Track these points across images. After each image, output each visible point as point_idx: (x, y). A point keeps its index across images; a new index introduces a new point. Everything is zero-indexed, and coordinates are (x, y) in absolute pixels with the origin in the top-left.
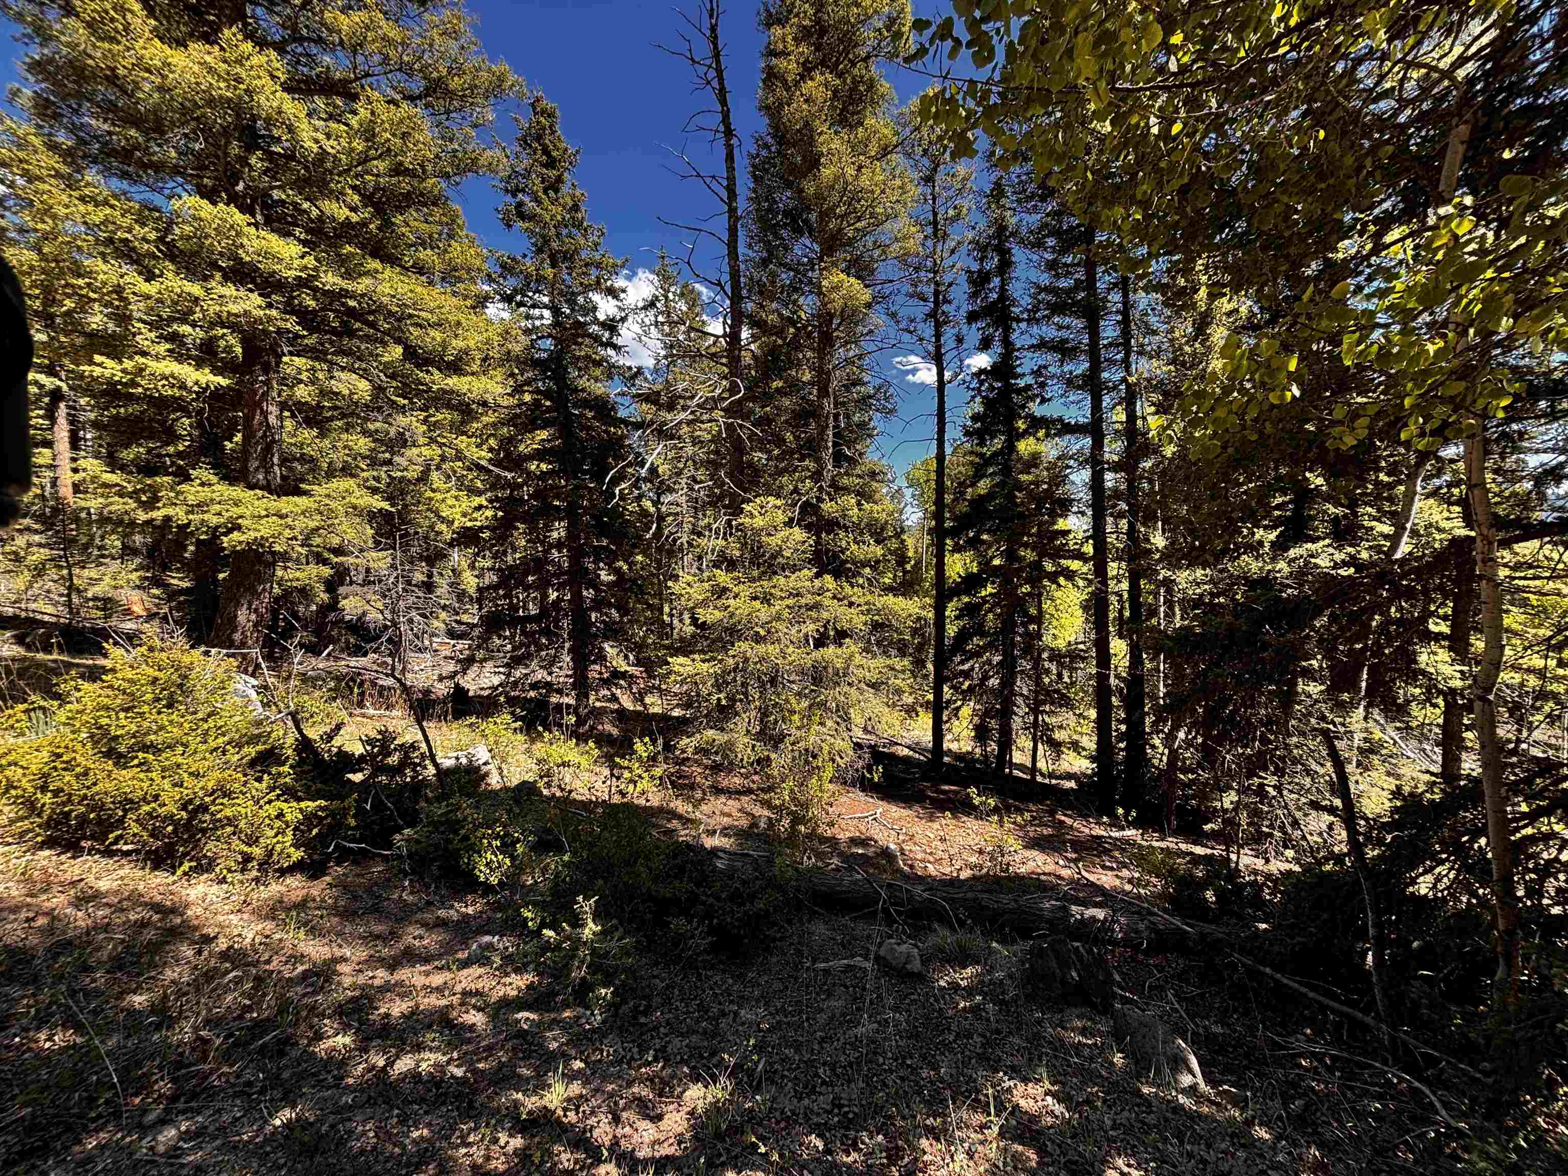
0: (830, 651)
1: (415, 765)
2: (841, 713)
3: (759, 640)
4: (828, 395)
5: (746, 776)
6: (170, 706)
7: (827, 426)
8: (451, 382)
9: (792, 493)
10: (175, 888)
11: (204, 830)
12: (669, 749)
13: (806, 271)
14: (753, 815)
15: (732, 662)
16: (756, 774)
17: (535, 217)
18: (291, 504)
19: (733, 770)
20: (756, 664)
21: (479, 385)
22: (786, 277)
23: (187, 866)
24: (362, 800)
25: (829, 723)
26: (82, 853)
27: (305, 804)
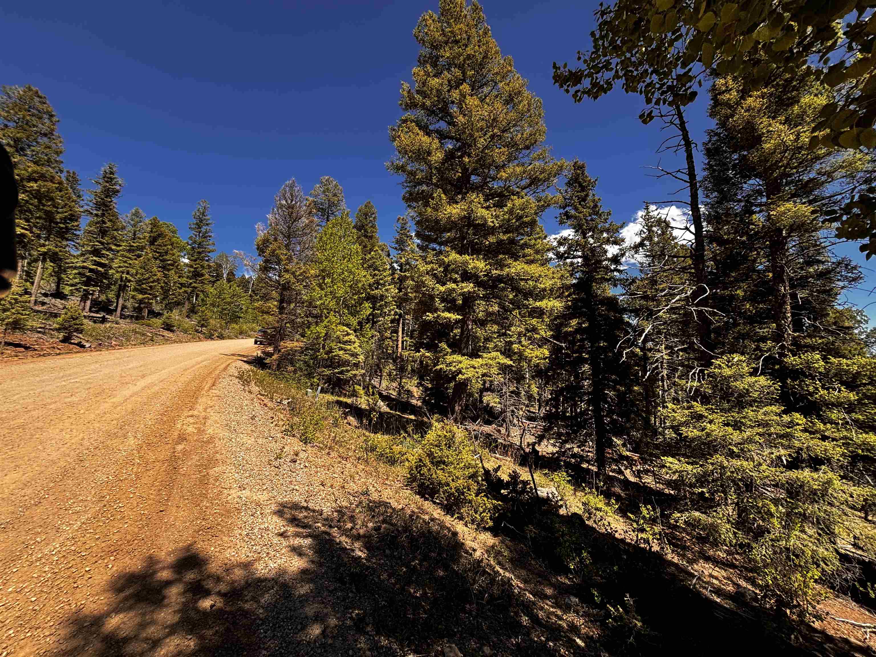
0: (805, 474)
1: (528, 492)
2: (823, 526)
3: (732, 455)
4: (783, 282)
5: (729, 553)
6: (449, 447)
7: (785, 302)
8: (538, 304)
9: (755, 350)
10: (453, 523)
11: (462, 502)
12: (665, 517)
13: (756, 199)
14: (738, 586)
15: (711, 467)
16: (738, 553)
17: (576, 218)
18: (477, 362)
19: (717, 546)
20: (732, 472)
21: (550, 304)
22: (738, 208)
23: (456, 516)
24: (513, 506)
25: (810, 532)
26: (426, 499)
27: (494, 502)
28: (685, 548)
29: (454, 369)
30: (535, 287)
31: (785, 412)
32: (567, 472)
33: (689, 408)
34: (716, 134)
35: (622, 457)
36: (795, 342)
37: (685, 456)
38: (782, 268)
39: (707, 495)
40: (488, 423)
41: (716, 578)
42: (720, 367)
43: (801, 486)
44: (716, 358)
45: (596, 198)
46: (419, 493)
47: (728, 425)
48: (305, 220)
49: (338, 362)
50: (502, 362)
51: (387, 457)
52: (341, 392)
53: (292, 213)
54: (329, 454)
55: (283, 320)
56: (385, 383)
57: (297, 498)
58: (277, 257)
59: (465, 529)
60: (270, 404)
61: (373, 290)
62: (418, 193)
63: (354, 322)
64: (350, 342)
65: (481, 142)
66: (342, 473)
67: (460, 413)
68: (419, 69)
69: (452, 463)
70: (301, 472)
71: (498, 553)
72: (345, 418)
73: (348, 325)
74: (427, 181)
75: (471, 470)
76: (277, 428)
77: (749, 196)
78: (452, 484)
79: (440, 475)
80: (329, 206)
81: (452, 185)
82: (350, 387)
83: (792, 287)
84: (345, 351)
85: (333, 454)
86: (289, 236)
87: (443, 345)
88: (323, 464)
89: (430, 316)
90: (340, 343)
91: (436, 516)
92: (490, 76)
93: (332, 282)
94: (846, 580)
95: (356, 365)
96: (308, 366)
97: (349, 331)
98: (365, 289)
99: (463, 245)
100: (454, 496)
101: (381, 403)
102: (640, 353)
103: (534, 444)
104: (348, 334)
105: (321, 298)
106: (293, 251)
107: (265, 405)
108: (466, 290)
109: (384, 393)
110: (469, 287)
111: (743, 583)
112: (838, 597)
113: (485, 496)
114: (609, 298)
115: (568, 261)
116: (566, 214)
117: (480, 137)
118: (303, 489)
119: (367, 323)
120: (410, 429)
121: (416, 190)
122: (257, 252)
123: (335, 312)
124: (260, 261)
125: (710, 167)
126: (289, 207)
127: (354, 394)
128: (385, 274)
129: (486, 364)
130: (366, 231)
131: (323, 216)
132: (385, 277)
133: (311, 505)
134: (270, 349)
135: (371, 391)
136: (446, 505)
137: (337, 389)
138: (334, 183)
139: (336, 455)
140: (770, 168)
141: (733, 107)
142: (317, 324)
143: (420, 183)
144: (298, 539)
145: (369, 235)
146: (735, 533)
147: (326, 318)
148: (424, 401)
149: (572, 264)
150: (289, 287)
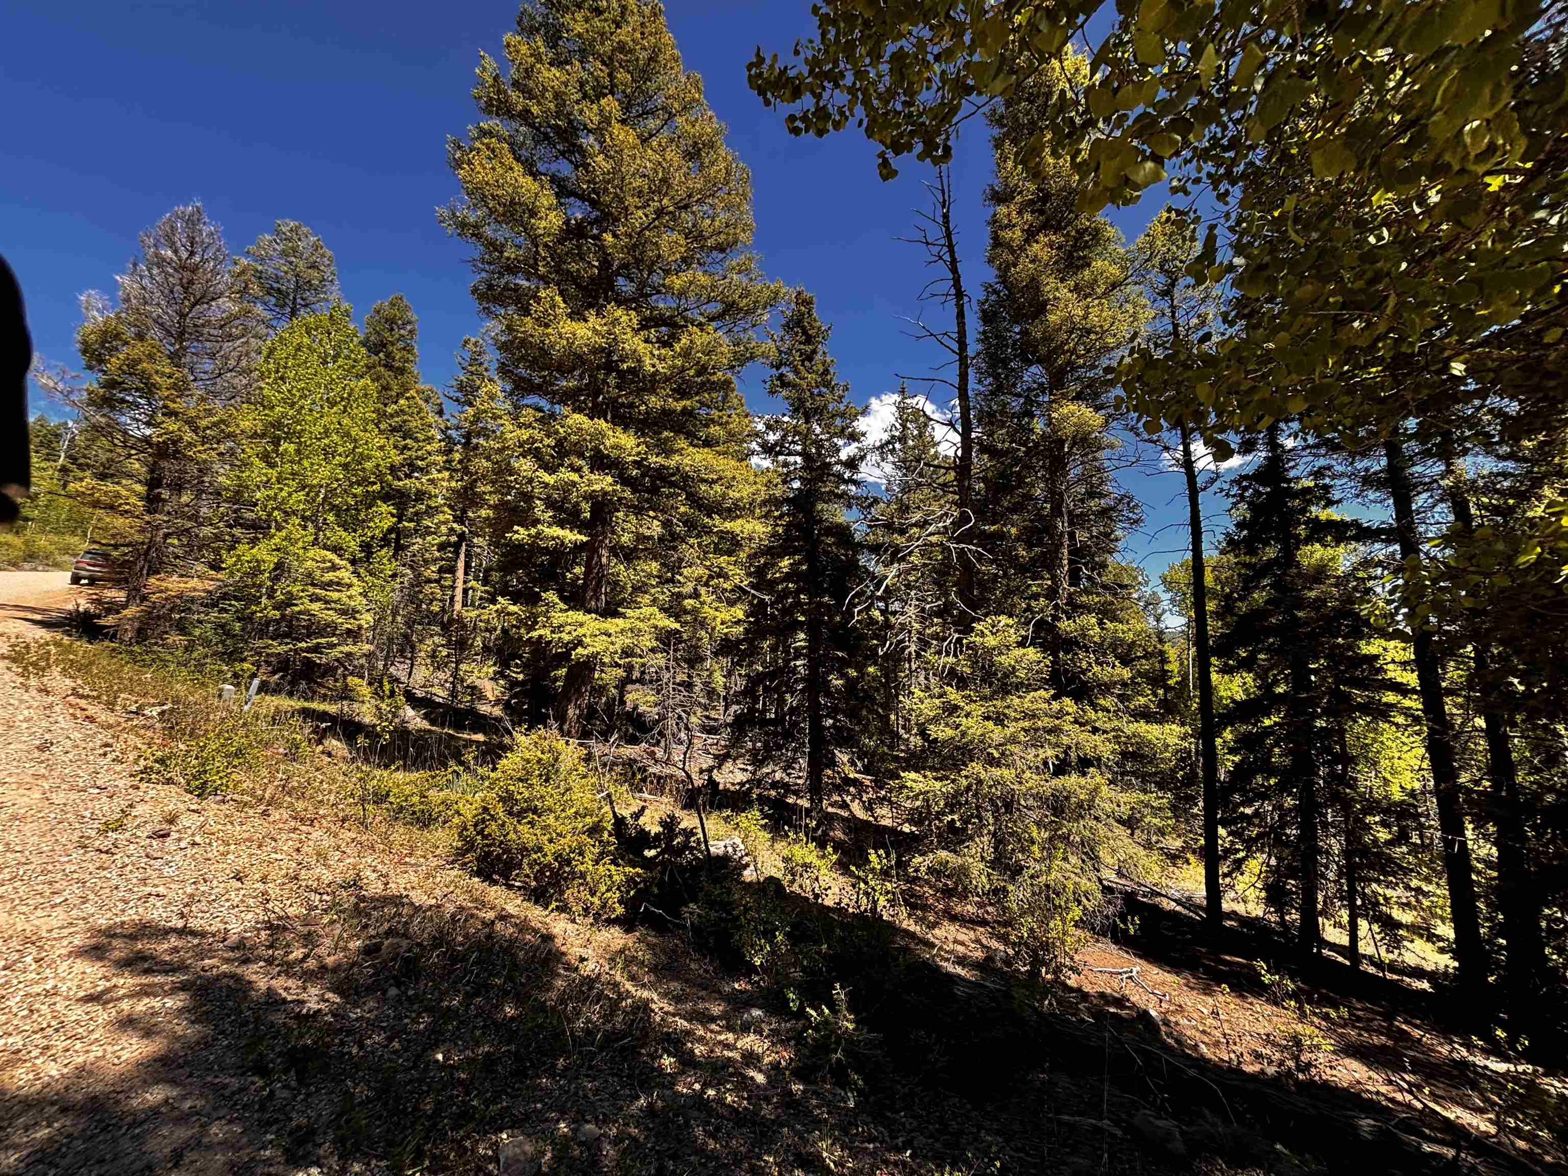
0: (1072, 781)
1: (693, 848)
2: (1087, 849)
3: (992, 762)
4: (1061, 515)
5: (980, 905)
6: (547, 781)
7: (1062, 544)
8: (728, 525)
9: (1025, 611)
10: (548, 920)
11: (565, 879)
12: (901, 865)
13: (1037, 396)
14: (989, 948)
15: (965, 783)
16: (991, 904)
17: (795, 386)
18: (613, 625)
19: (966, 897)
20: (990, 787)
21: (749, 527)
22: (1016, 405)
23: (554, 905)
24: (663, 873)
25: (1073, 860)
26: (495, 883)
27: (627, 869)
28: (925, 908)
29: (566, 638)
30: (724, 496)
31: (1055, 697)
32: (761, 811)
33: (940, 696)
34: (995, 292)
35: (847, 781)
36: (1070, 601)
37: (933, 769)
38: (1061, 494)
39: (958, 824)
40: (633, 740)
41: (962, 943)
42: (983, 635)
43: (1067, 798)
44: (979, 620)
45: (828, 359)
46: (478, 874)
47: (988, 718)
48: (227, 305)
49: (307, 628)
50: (660, 624)
51: (414, 813)
52: (314, 692)
53: (191, 282)
54: (265, 814)
55: (158, 528)
56: (421, 674)
57: (157, 913)
58: (145, 377)
59: (570, 926)
60: (104, 716)
61: (400, 479)
62: (506, 288)
63: (352, 542)
64: (338, 584)
65: (639, 218)
66: (298, 850)
67: (578, 721)
68: (518, 38)
69: (550, 810)
70: (177, 858)
71: (630, 961)
72: (319, 742)
73: (337, 549)
74: (529, 267)
75: (588, 820)
76: (118, 768)
77: (1029, 389)
78: (549, 848)
79: (526, 834)
80: (298, 287)
81: (578, 286)
82: (336, 681)
83: (1071, 523)
84: (327, 602)
85: (275, 815)
86: (182, 333)
87: (551, 596)
88: (246, 835)
89: (521, 534)
90: (313, 585)
91: (511, 909)
92: (660, 101)
93: (298, 452)
94: (1107, 917)
95: (354, 635)
96: (228, 634)
97: (337, 561)
98: (380, 477)
99: (596, 405)
100: (551, 870)
101: (410, 712)
102: (881, 618)
103: (710, 770)
104: (334, 568)
105: (267, 484)
106: (192, 370)
107: (91, 719)
108: (597, 487)
109: (419, 694)
110: (604, 482)
111: (994, 944)
112: (1097, 941)
113: (614, 862)
114: (839, 526)
115: (781, 458)
116: (781, 377)
117: (637, 208)
118: (178, 894)
119: (382, 547)
120: (469, 757)
121: (503, 281)
122: (83, 361)
123: (304, 518)
124: (92, 382)
125: (984, 339)
126: (183, 268)
127: (346, 694)
128: (428, 447)
129: (631, 630)
130: (388, 355)
131: (282, 307)
132: (429, 454)
133: (194, 924)
134: (117, 595)
135: (387, 687)
136: (535, 889)
137: (303, 685)
138: (313, 239)
139: (285, 816)
140: (1055, 350)
141: (1017, 251)
142: (254, 542)
143: (511, 269)
144: (146, 1000)
145: (397, 364)
146: (989, 875)
147: (279, 528)
148: (507, 706)
149: (786, 464)
150: (177, 451)
